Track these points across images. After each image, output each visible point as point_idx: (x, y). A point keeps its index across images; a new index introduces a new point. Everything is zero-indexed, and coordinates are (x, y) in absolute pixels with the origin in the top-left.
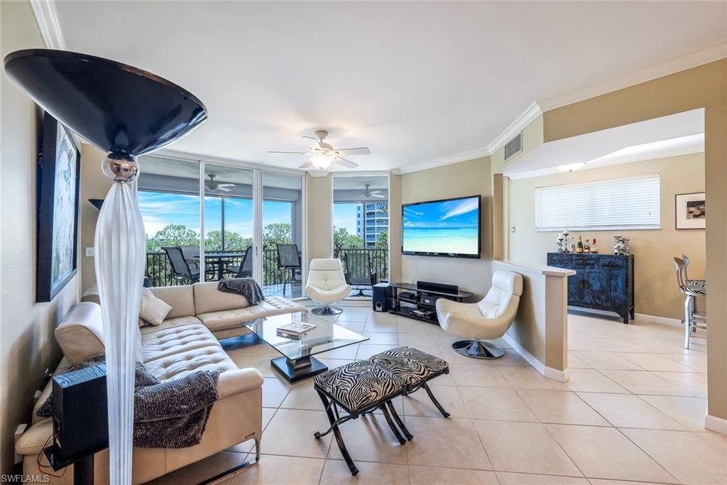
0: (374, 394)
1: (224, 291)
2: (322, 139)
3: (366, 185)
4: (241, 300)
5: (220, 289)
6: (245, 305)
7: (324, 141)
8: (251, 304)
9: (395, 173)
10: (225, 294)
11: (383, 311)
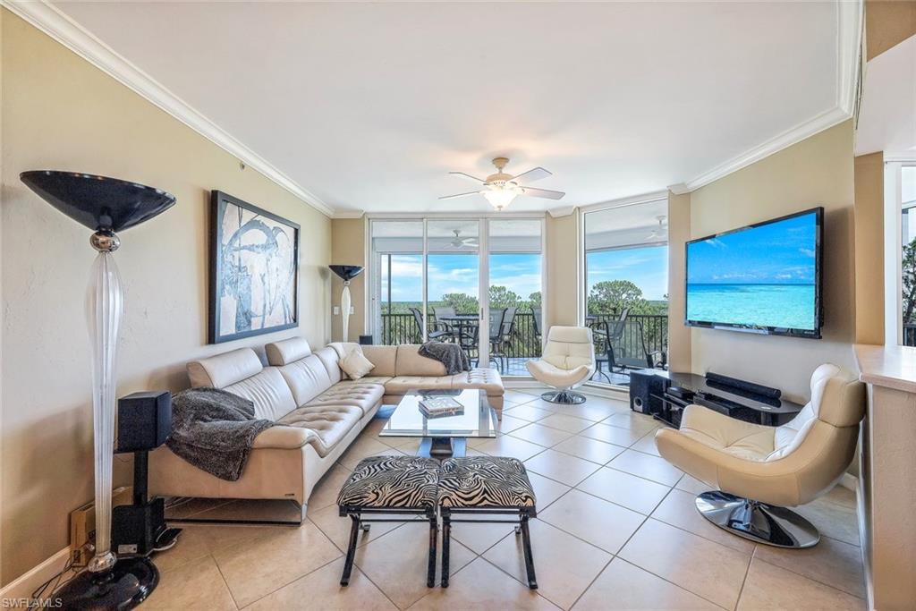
0: (373, 496)
1: (423, 355)
2: (500, 168)
3: (658, 218)
4: (438, 366)
5: (420, 353)
6: (442, 373)
7: (504, 171)
8: (448, 374)
9: (676, 192)
10: (424, 358)
11: (644, 412)
